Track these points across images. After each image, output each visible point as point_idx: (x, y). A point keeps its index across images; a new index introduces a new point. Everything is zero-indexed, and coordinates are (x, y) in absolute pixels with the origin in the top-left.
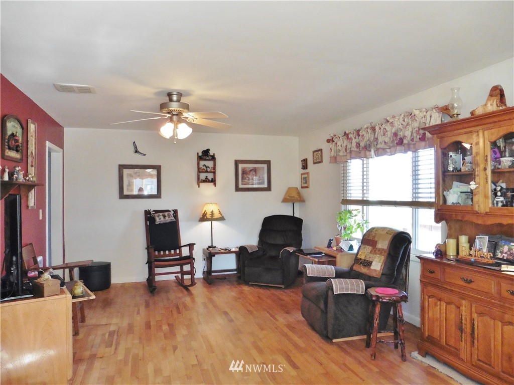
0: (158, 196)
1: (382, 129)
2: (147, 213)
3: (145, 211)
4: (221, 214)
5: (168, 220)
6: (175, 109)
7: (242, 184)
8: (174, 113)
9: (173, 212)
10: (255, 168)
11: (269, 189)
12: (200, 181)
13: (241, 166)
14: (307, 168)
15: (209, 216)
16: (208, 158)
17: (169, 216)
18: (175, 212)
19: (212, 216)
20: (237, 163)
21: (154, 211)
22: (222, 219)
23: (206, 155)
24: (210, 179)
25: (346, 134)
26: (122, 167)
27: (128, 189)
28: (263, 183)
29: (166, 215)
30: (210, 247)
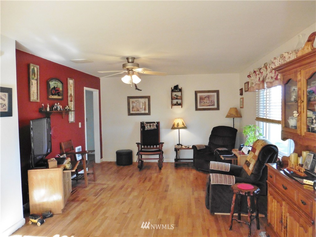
0: (149, 114)
1: (270, 67)
2: (142, 124)
3: (141, 123)
4: (184, 125)
5: (152, 128)
6: (131, 67)
7: (200, 106)
8: (130, 69)
9: (156, 123)
10: (209, 95)
11: (218, 108)
12: (173, 105)
13: (199, 95)
14: (242, 95)
15: (176, 126)
16: (176, 91)
17: (153, 126)
18: (158, 123)
19: (178, 126)
20: (196, 93)
21: (146, 122)
22: (185, 127)
23: (176, 88)
24: (179, 103)
25: (255, 72)
26: (129, 98)
27: (132, 110)
28: (213, 105)
29: (152, 125)
30: (178, 145)
